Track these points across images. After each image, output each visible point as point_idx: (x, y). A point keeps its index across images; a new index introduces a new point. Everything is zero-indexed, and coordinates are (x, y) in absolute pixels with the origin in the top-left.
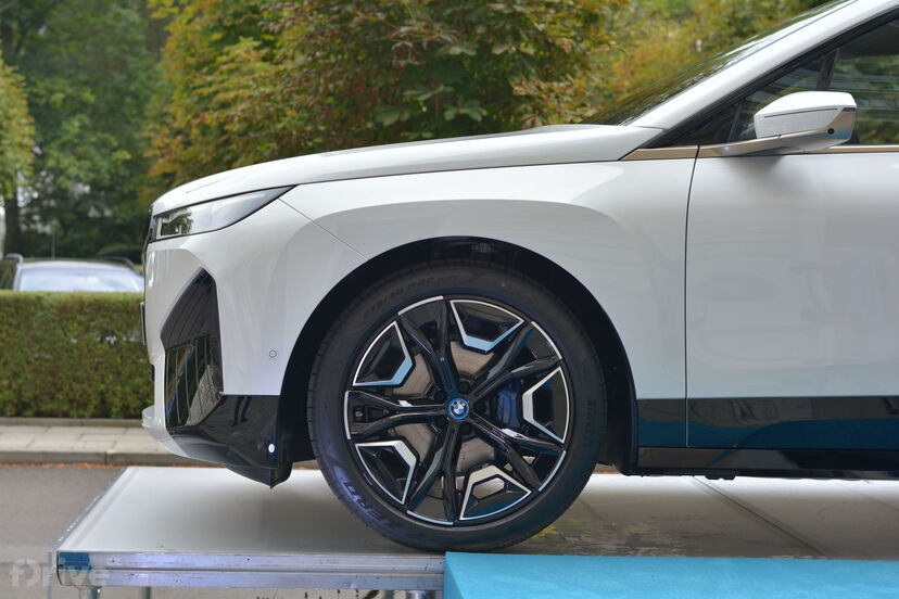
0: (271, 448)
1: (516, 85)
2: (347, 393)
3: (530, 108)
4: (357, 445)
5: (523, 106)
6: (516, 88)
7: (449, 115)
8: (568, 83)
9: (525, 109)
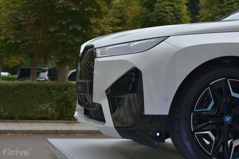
0: (158, 134)
1: (91, 20)
2: (192, 114)
3: (94, 27)
4: (195, 133)
5: (92, 26)
6: (91, 21)
7: (71, 28)
8: (104, 20)
9: (93, 27)
